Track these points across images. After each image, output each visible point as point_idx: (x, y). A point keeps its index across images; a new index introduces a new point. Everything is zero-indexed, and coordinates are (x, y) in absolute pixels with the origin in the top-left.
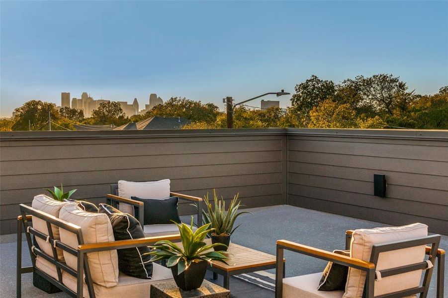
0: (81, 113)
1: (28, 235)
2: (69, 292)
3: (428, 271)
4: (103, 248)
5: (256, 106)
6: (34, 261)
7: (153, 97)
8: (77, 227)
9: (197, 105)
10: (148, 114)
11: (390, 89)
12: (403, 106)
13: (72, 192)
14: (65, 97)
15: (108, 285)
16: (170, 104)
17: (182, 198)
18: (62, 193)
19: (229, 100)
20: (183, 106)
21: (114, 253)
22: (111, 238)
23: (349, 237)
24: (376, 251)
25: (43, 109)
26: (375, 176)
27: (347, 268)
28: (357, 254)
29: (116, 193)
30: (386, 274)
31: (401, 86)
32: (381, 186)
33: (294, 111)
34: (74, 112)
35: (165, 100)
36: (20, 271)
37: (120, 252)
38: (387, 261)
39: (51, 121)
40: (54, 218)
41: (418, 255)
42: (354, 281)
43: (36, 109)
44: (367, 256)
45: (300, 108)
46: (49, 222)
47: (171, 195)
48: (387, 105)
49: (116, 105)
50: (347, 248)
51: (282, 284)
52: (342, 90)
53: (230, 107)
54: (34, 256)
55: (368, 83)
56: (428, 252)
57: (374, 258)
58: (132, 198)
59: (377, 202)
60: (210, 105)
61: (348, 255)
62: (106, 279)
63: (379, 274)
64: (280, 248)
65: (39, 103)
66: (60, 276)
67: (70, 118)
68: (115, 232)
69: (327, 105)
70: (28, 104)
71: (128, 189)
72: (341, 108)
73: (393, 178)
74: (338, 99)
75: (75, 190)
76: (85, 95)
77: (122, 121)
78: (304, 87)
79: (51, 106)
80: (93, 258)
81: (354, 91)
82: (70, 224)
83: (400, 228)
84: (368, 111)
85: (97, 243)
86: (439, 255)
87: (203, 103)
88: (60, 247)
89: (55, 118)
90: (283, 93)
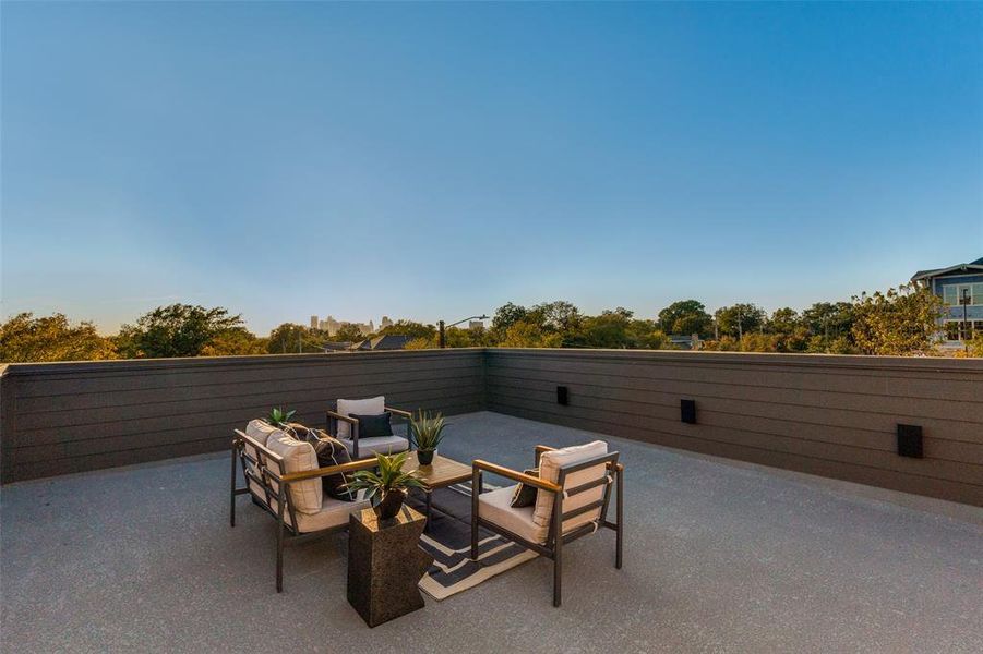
0: (327, 333)
1: (242, 458)
2: (273, 514)
3: (608, 485)
4: (309, 476)
5: (466, 326)
6: (248, 484)
7: (385, 319)
8: (279, 458)
9: (420, 325)
10: (381, 333)
11: (566, 312)
12: (576, 325)
13: (289, 414)
14: (314, 320)
15: (310, 512)
16: (398, 325)
17: (394, 413)
18: (280, 415)
19: (442, 323)
20: (408, 326)
21: (319, 480)
22: (315, 466)
23: (539, 452)
24: (562, 473)
25: (295, 329)
26: (559, 388)
27: (536, 490)
28: (545, 476)
29: (336, 411)
30: (572, 492)
31: (575, 310)
32: (563, 396)
33: (494, 330)
34: (321, 332)
35: (395, 322)
36: (235, 493)
37: (325, 480)
38: (573, 481)
39: (301, 340)
40: (262, 446)
41: (600, 471)
42: (543, 500)
43: (289, 330)
44: (555, 477)
45: (499, 326)
46: (258, 450)
47: (385, 410)
48: (565, 324)
49: (354, 326)
50: (537, 466)
51: (478, 501)
52: (531, 313)
53: (442, 328)
54: (247, 477)
55: (551, 307)
56: (608, 467)
57: (561, 481)
58: (351, 415)
59: (560, 409)
60: (430, 326)
61: (537, 475)
62: (308, 506)
63: (565, 494)
64: (476, 467)
65: (291, 325)
66: (269, 500)
67: (318, 337)
68: (319, 459)
69: (519, 324)
70: (283, 326)
71: (347, 407)
72: (530, 326)
73: (572, 389)
74: (528, 320)
75: (292, 412)
76: (330, 318)
77: (360, 338)
78: (503, 310)
79: (301, 327)
80: (296, 488)
81: (539, 314)
82: (273, 454)
83: (583, 447)
84: (550, 328)
85: (299, 472)
86: (617, 469)
87: (425, 324)
88: (266, 475)
89: (304, 337)
90: (484, 317)
